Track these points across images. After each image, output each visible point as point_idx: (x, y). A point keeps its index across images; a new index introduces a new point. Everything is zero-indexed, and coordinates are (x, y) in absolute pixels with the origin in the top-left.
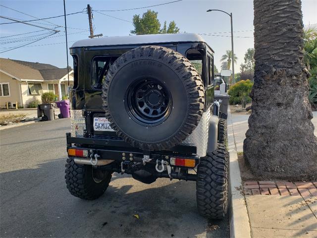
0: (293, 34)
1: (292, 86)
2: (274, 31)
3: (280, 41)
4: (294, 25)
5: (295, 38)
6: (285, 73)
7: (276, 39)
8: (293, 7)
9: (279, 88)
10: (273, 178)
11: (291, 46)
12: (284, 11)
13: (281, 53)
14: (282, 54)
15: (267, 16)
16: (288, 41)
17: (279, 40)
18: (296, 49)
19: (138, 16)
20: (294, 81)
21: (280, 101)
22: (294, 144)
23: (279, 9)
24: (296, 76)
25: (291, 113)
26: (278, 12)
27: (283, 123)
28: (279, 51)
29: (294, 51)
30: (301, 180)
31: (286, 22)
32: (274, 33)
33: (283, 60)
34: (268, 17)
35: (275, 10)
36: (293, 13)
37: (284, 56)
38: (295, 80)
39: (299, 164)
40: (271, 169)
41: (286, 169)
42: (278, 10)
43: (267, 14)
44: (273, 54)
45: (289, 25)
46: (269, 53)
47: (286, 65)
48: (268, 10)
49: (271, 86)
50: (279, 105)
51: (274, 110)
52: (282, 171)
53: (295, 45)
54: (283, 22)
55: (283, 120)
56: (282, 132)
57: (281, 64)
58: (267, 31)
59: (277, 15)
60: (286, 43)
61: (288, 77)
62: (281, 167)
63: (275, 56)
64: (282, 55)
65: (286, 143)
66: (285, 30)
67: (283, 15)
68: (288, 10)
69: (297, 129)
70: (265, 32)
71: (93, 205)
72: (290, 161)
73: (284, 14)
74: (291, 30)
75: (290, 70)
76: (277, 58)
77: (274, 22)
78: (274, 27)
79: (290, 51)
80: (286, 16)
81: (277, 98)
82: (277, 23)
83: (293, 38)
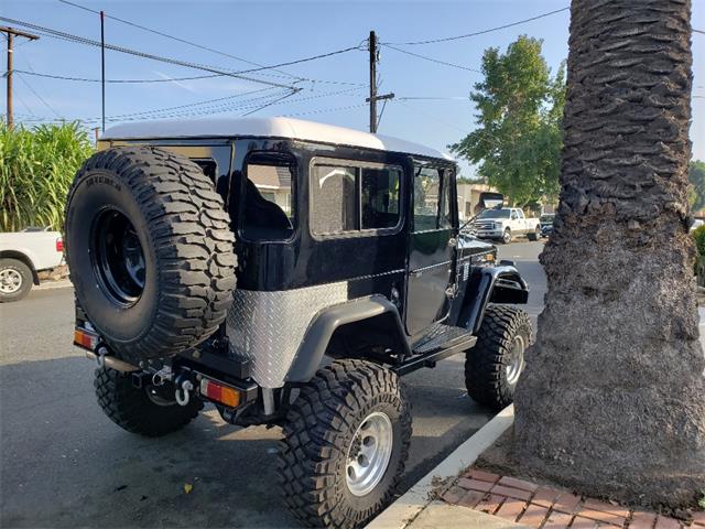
0: (646, 111)
1: (628, 246)
2: (596, 102)
3: (608, 129)
4: (649, 88)
5: (652, 120)
6: (611, 211)
7: (599, 124)
8: (650, 39)
9: (593, 249)
10: (540, 476)
11: (639, 143)
12: (624, 53)
13: (607, 160)
14: (609, 164)
15: (584, 65)
16: (626, 130)
17: (606, 125)
18: (651, 150)
19: (497, 51)
20: (635, 235)
21: (592, 281)
22: (615, 399)
23: (612, 47)
24: (641, 222)
25: (618, 316)
26: (608, 54)
27: (595, 339)
28: (602, 154)
29: (644, 155)
30: (607, 498)
31: (628, 81)
32: (596, 108)
33: (610, 177)
34: (586, 68)
35: (602, 49)
36: (651, 57)
37: (615, 167)
38: (637, 231)
39: (617, 455)
40: (547, 451)
41: (579, 460)
42: (608, 51)
43: (584, 60)
44: (589, 161)
45: (634, 89)
46: (582, 158)
47: (617, 192)
48: (587, 51)
49: (576, 242)
50: (589, 291)
51: (578, 302)
52: (569, 464)
53: (648, 141)
54: (618, 79)
55: (595, 333)
56: (588, 364)
57: (605, 187)
58: (583, 104)
59: (605, 61)
60: (623, 134)
61: (618, 222)
62: (569, 452)
63: (591, 167)
64: (611, 166)
65: (593, 392)
66: (619, 101)
67: (621, 64)
68: (634, 48)
69: (628, 361)
70: (580, 104)
71: (140, 447)
72: (592, 441)
73: (625, 59)
74: (639, 101)
75: (624, 203)
76: (596, 172)
77: (597, 81)
78: (596, 93)
79: (633, 154)
80: (626, 64)
81: (585, 274)
82: (603, 84)
83: (646, 122)
